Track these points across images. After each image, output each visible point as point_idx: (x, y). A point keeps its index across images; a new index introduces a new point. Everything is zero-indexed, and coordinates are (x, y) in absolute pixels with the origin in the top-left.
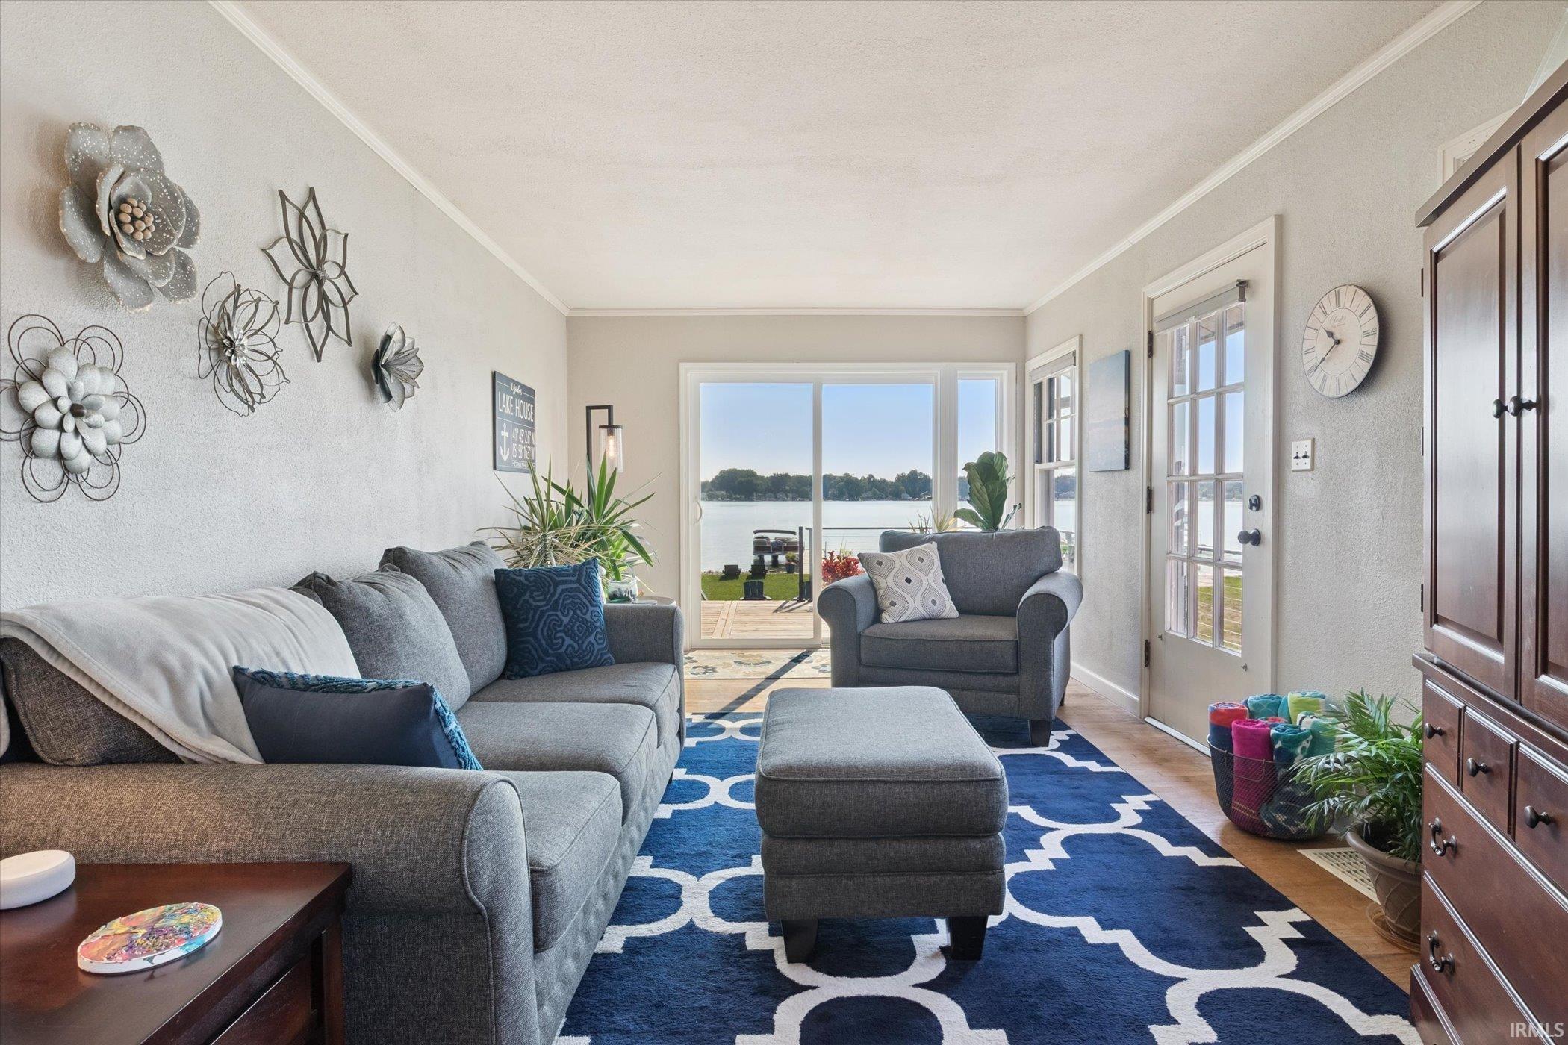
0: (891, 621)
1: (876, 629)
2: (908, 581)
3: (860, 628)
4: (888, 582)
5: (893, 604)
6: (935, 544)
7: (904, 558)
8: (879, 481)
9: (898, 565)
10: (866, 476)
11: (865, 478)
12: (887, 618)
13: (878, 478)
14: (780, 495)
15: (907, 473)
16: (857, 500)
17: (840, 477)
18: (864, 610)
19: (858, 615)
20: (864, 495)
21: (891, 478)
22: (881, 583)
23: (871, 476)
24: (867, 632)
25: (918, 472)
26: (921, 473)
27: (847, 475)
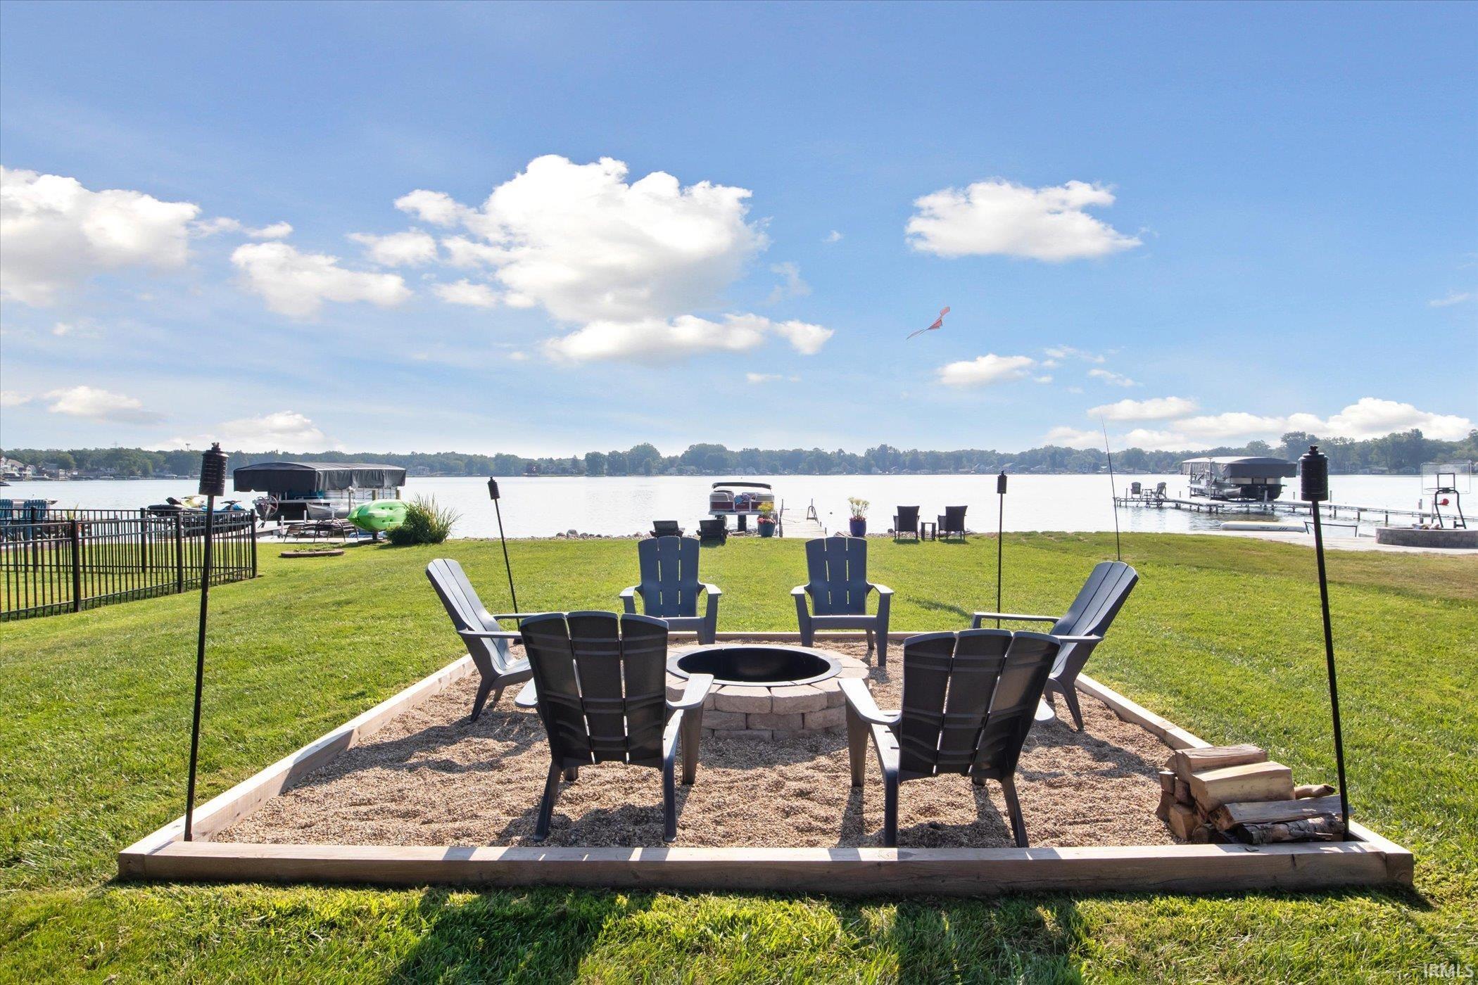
15: (877, 447)
21: (861, 453)
26: (891, 448)
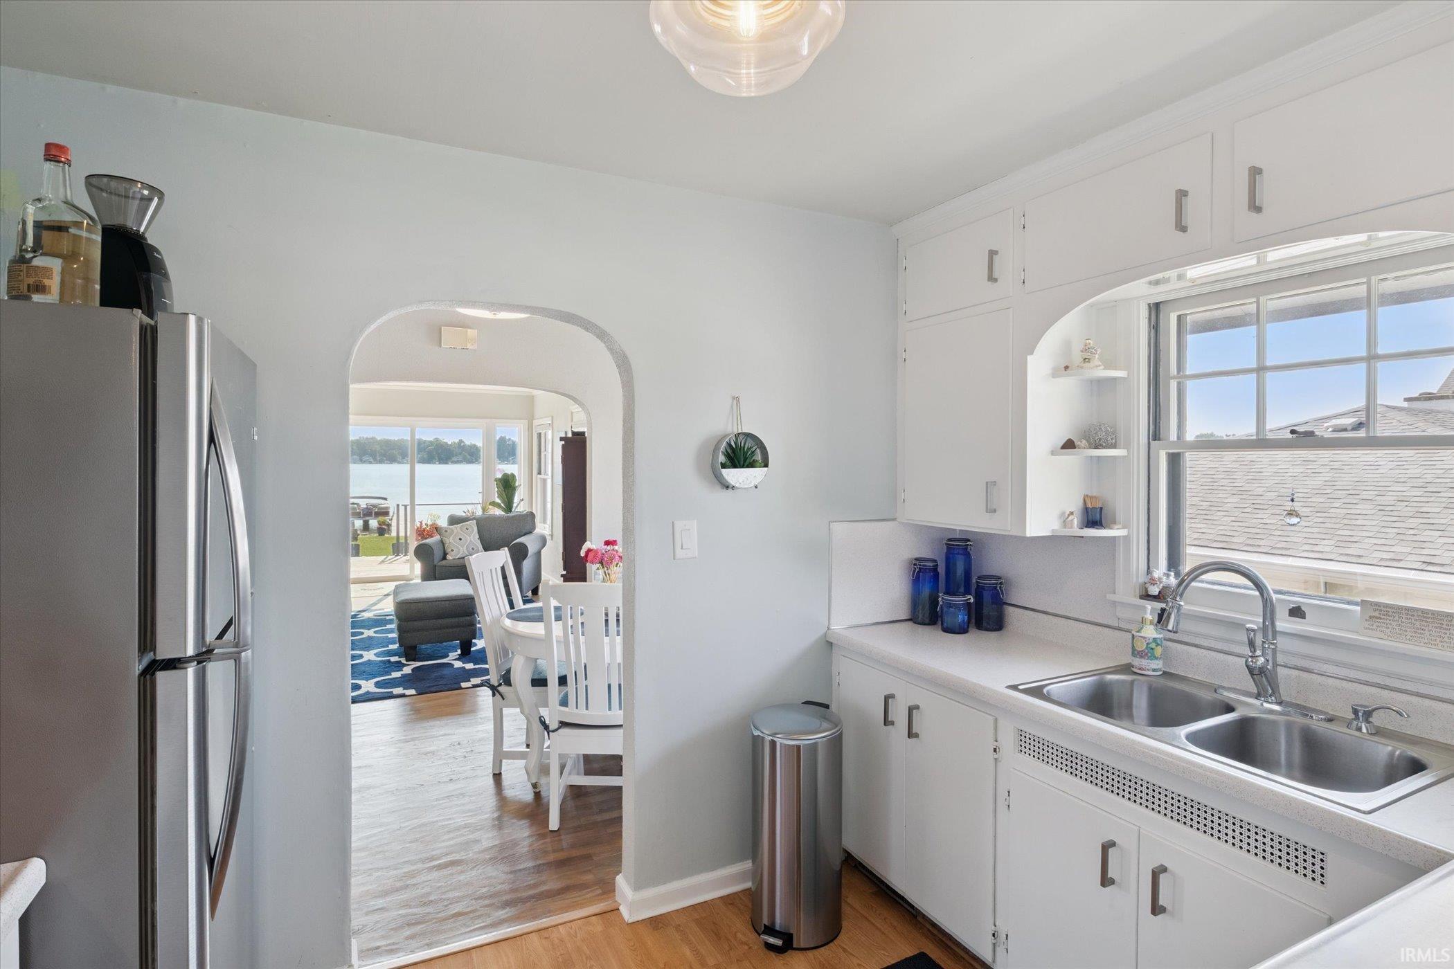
0: (451, 558)
1: (444, 562)
2: (460, 539)
3: (435, 563)
4: (450, 541)
5: (452, 550)
6: (475, 521)
7: (458, 529)
8: (469, 446)
9: (455, 531)
10: (457, 441)
11: (455, 443)
12: (449, 557)
13: (468, 443)
14: (364, 458)
16: (447, 463)
17: (430, 442)
18: (438, 554)
19: (435, 557)
20: (455, 459)
22: (447, 541)
23: (461, 441)
24: (439, 564)
25: (507, 438)
27: (437, 439)
